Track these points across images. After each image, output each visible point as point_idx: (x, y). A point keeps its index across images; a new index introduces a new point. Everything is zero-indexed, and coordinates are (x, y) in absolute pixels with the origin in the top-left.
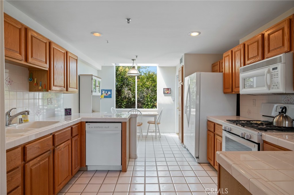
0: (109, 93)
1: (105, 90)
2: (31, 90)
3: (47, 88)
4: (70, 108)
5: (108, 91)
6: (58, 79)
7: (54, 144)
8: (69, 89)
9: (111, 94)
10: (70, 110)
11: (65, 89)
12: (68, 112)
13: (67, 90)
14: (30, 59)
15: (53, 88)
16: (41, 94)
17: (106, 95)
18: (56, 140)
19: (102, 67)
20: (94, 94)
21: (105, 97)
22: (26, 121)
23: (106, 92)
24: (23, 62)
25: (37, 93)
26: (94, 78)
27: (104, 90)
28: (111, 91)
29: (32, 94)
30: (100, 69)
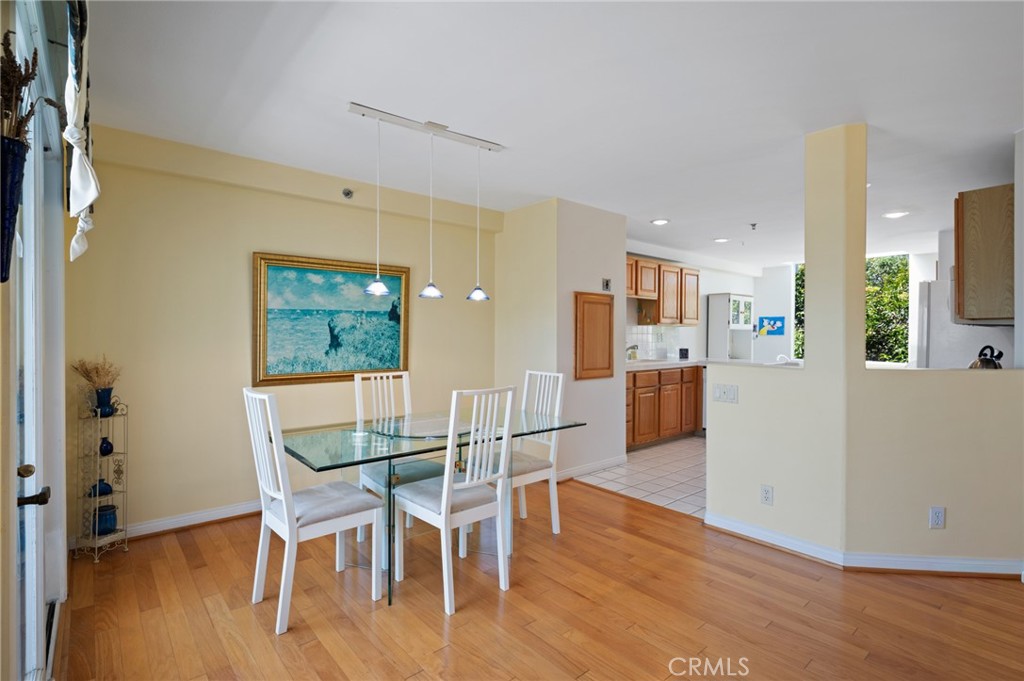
0: (779, 324)
1: (770, 319)
2: (639, 324)
3: (656, 321)
4: (685, 347)
5: (775, 319)
6: (669, 307)
7: (660, 382)
8: (685, 321)
9: (783, 326)
10: (687, 350)
11: (678, 321)
12: (684, 354)
13: (681, 322)
14: (640, 292)
15: (663, 320)
16: (650, 327)
17: (771, 329)
18: (662, 378)
19: (764, 269)
20: (733, 326)
21: (769, 333)
22: (635, 357)
23: (772, 322)
24: (635, 296)
25: (645, 327)
26: (732, 298)
27: (766, 318)
28: (782, 319)
29: (640, 327)
30: (759, 274)
